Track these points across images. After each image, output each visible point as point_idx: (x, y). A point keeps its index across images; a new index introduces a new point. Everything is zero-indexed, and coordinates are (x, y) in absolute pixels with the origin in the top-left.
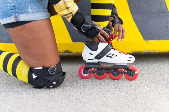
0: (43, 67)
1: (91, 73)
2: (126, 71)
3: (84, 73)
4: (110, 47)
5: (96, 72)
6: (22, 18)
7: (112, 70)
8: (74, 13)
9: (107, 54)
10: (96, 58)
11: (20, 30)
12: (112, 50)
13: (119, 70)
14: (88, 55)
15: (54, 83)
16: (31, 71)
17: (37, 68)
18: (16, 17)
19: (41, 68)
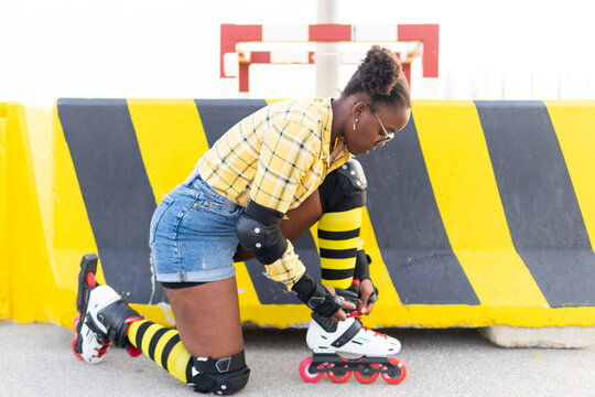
0: (209, 358)
1: (321, 371)
2: (386, 368)
3: (310, 372)
4: (358, 325)
5: (332, 369)
6: (191, 277)
7: (361, 367)
8: (296, 280)
9: (354, 339)
10: (334, 344)
11: (184, 294)
12: (362, 330)
13: (374, 366)
14: (319, 339)
15: (224, 387)
16: (192, 362)
17: (199, 359)
18: (182, 276)
19: (205, 359)
